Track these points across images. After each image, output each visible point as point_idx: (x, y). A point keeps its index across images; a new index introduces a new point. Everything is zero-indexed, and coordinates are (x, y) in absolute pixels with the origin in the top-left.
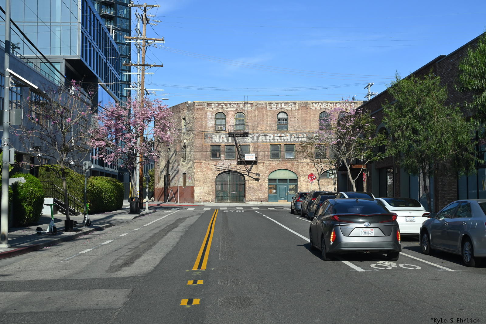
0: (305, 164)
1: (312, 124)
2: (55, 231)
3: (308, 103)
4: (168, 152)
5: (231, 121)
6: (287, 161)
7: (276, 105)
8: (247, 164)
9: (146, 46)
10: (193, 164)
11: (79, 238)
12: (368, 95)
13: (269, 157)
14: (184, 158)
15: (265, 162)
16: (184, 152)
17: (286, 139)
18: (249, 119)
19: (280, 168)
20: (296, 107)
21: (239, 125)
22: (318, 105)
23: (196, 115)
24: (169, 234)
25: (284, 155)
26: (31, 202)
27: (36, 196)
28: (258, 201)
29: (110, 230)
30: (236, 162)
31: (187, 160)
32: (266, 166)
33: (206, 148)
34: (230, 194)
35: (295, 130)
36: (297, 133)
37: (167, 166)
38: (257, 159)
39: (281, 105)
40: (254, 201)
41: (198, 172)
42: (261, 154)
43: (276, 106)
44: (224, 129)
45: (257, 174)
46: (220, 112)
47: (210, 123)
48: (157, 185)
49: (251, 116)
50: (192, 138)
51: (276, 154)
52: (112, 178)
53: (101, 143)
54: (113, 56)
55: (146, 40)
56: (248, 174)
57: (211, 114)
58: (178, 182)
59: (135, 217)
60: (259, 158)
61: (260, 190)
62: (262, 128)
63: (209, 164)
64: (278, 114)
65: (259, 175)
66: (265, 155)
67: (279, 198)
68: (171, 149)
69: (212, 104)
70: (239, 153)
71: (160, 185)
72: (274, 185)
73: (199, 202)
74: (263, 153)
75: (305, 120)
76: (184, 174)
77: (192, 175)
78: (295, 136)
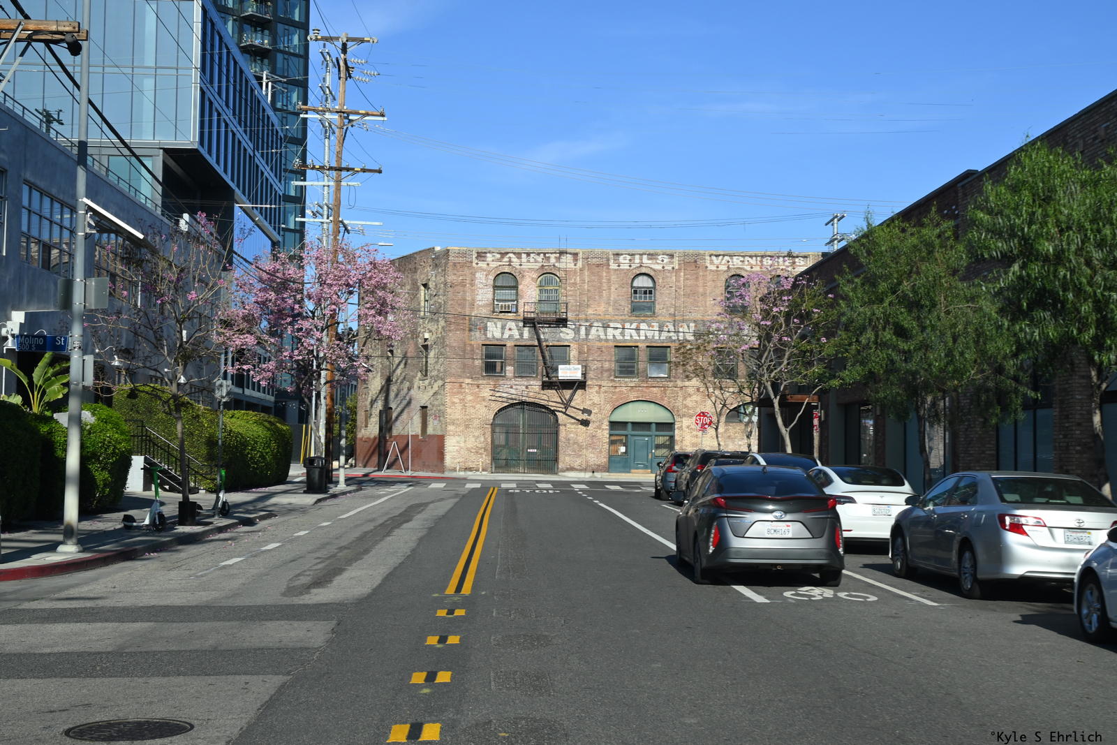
0: (691, 390)
1: (708, 302)
2: (161, 523)
3: (700, 256)
4: (388, 358)
5: (530, 293)
6: (651, 382)
7: (629, 257)
8: (564, 388)
9: (345, 128)
10: (443, 385)
11: (209, 538)
12: (832, 241)
13: (613, 373)
14: (424, 373)
15: (604, 383)
16: (424, 360)
17: (650, 334)
18: (568, 288)
19: (638, 397)
20: (672, 263)
21: (547, 301)
22: (722, 260)
23: (451, 278)
24: (394, 533)
25: (645, 370)
26: (107, 463)
27: (117, 451)
28: (585, 470)
29: (271, 525)
30: (540, 383)
31: (431, 377)
32: (606, 392)
33: (472, 350)
34: (525, 454)
35: (670, 314)
36: (675, 321)
37: (384, 389)
38: (585, 378)
39: (641, 259)
40: (577, 470)
41: (454, 403)
42: (594, 366)
43: (630, 260)
44: (514, 310)
45: (584, 411)
46: (504, 273)
47: (483, 295)
48: (363, 431)
49: (573, 281)
50: (443, 328)
51: (628, 367)
52: (267, 416)
53: (246, 340)
54: (272, 149)
55: (345, 115)
56: (564, 410)
57: (484, 276)
58: (409, 426)
59: (319, 500)
60: (588, 376)
61: (591, 446)
62: (597, 309)
63: (478, 387)
64: (632, 282)
65: (589, 412)
66: (602, 370)
67: (632, 464)
68: (395, 351)
69: (488, 255)
70: (545, 363)
71: (369, 430)
72: (623, 435)
73: (456, 471)
74: (599, 365)
75: (692, 293)
76: (424, 408)
77: (439, 411)
78: (672, 328)
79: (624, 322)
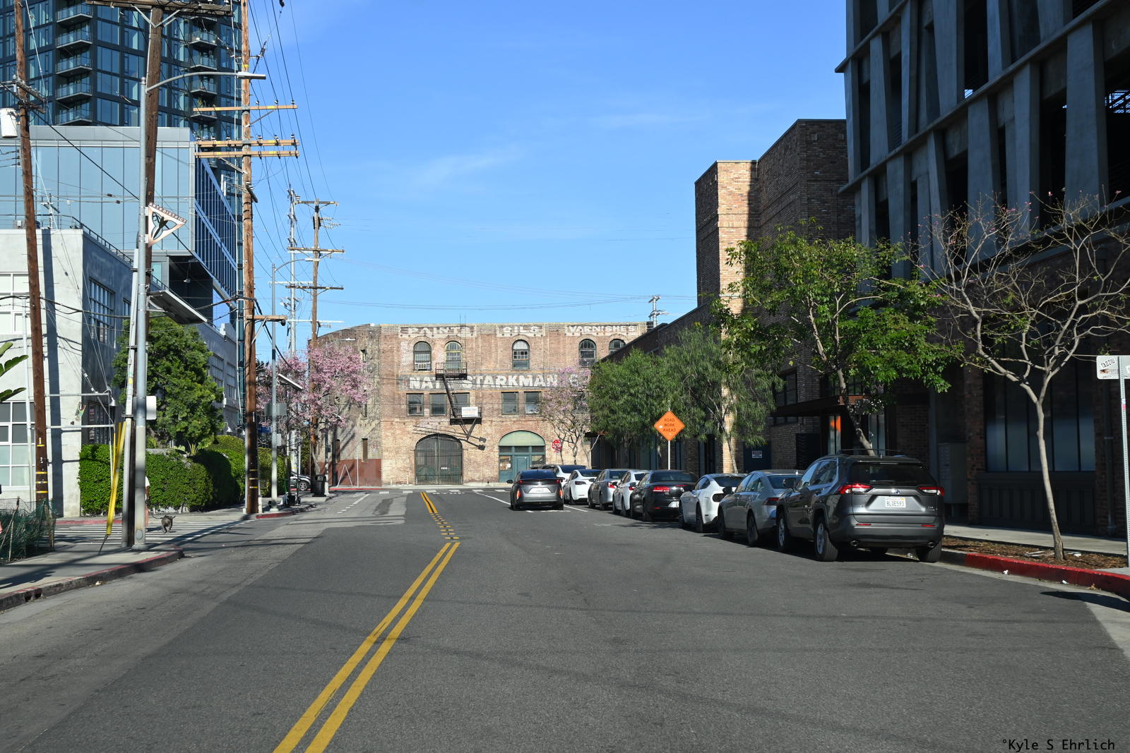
0: (556, 423)
1: (567, 360)
3: (562, 327)
5: (440, 356)
6: (527, 417)
7: (510, 329)
8: (466, 423)
10: (379, 423)
12: (652, 315)
13: (500, 412)
14: (364, 415)
16: (364, 405)
17: (526, 384)
18: (467, 352)
19: (519, 428)
20: (541, 332)
21: (453, 360)
22: (576, 329)
23: (383, 346)
25: (524, 409)
28: (482, 481)
30: (448, 420)
31: (370, 418)
32: (496, 425)
33: (400, 398)
34: (439, 473)
35: (540, 369)
36: (544, 373)
38: (481, 416)
39: (519, 330)
40: (476, 481)
41: (387, 436)
42: (487, 407)
44: (429, 368)
45: (481, 439)
46: (421, 342)
47: (407, 358)
49: (470, 347)
50: (378, 382)
51: (512, 407)
56: (466, 439)
57: (407, 345)
58: (353, 452)
60: (485, 413)
61: (487, 463)
62: (488, 366)
63: (404, 424)
64: (513, 346)
65: (484, 440)
66: (493, 410)
69: (409, 329)
70: (452, 407)
72: (509, 455)
73: (392, 484)
74: (491, 406)
75: (555, 353)
76: (365, 440)
77: (377, 441)
78: (541, 378)
79: (507, 375)
